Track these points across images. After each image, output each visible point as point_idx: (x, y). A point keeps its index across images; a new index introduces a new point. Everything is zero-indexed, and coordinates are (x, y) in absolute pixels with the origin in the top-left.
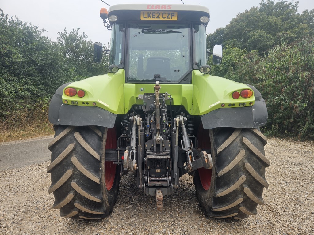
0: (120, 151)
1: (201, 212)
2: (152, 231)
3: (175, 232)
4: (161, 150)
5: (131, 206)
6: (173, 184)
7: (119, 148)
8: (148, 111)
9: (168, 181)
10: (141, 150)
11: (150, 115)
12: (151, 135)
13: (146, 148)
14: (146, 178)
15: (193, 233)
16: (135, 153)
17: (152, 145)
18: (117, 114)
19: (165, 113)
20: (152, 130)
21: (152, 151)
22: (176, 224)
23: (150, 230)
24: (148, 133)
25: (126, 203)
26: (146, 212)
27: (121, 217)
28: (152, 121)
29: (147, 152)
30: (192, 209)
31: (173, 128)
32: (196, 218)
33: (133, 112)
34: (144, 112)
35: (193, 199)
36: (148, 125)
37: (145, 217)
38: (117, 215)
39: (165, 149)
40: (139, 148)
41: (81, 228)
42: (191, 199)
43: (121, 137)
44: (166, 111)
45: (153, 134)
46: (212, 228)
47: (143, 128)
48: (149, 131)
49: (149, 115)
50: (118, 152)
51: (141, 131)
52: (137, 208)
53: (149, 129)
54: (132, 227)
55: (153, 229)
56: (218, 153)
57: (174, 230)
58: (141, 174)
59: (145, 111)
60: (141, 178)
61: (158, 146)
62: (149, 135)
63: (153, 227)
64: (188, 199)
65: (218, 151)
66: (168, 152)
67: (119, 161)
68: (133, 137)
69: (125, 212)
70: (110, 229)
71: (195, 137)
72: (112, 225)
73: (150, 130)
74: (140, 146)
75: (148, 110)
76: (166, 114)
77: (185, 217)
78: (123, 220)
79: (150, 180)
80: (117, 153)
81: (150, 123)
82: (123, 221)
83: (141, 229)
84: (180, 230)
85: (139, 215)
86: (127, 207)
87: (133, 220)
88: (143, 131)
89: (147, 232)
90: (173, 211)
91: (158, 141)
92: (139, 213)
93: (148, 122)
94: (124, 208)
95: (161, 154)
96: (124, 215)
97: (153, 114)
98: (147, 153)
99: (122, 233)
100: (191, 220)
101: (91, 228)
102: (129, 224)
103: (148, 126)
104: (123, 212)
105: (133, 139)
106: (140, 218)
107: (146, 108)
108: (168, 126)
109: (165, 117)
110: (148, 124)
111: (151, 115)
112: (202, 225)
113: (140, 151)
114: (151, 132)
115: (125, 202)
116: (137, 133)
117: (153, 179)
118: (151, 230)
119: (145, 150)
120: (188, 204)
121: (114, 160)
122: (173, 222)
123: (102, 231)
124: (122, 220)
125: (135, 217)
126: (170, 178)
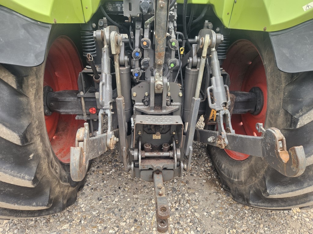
0: (84, 98)
1: (217, 182)
2: (146, 224)
3: (182, 226)
4: (164, 104)
5: (113, 170)
6: (184, 163)
7: (82, 93)
8: (136, 17)
9: (176, 159)
10: (123, 108)
11: (140, 26)
12: (144, 74)
13: (133, 99)
14: (135, 153)
15: (210, 227)
16: (109, 115)
17: (146, 94)
18: (53, 22)
19: (173, 22)
20: (146, 64)
21: (145, 105)
22: (182, 209)
23: (143, 221)
24: (136, 70)
25: (106, 166)
26: (136, 182)
27: (97, 194)
28: (145, 43)
29: (136, 105)
30: (203, 174)
31: (191, 59)
32: (210, 194)
33: (105, 18)
34: (127, 18)
35: (203, 156)
36: (137, 52)
37: (134, 194)
38: (92, 189)
39: (172, 101)
40: (118, 104)
41: (32, 220)
42: (200, 155)
43: (83, 71)
44: (176, 18)
45: (148, 72)
46: (238, 214)
47: (126, 58)
48: (140, 66)
49: (138, 25)
50: (81, 100)
51: (122, 65)
52: (122, 174)
53: (140, 61)
54: (114, 215)
55: (147, 218)
56: (298, 126)
57: (180, 222)
58: (124, 149)
59: (128, 16)
60: (125, 155)
61: (159, 96)
62: (139, 73)
63: (147, 214)
64: (196, 156)
65: (299, 123)
66: (176, 106)
67: (85, 114)
68: (104, 81)
69: (105, 182)
70: (78, 221)
71: (227, 73)
72: (83, 212)
73: (142, 63)
74: (121, 99)
75: (136, 13)
76: (176, 25)
77: (194, 194)
78: (101, 200)
79: (142, 157)
80: (79, 100)
81: (140, 47)
82: (101, 202)
83: (128, 221)
84: (189, 220)
85: (126, 189)
86: (108, 174)
87: (116, 200)
88: (126, 64)
89: (138, 227)
90: (175, 181)
91: (159, 89)
92: (126, 184)
93: (137, 44)
94: (103, 174)
95: (164, 111)
96: (102, 190)
97: (148, 24)
98: (136, 109)
99: (99, 230)
100: (204, 198)
101: (48, 221)
102: (110, 209)
103: (137, 55)
104: (102, 184)
105: (103, 85)
106: (126, 195)
107: (130, 10)
108: (180, 52)
109: (175, 31)
110: (137, 49)
111: (143, 27)
112: (222, 208)
113: (121, 109)
114: (143, 67)
115: (105, 162)
116: (112, 70)
117: (147, 154)
118: (145, 222)
119: (132, 103)
120: (196, 165)
121: (76, 112)
122: (177, 204)
123: (66, 226)
124: (99, 199)
125: (119, 194)
126: (179, 153)
